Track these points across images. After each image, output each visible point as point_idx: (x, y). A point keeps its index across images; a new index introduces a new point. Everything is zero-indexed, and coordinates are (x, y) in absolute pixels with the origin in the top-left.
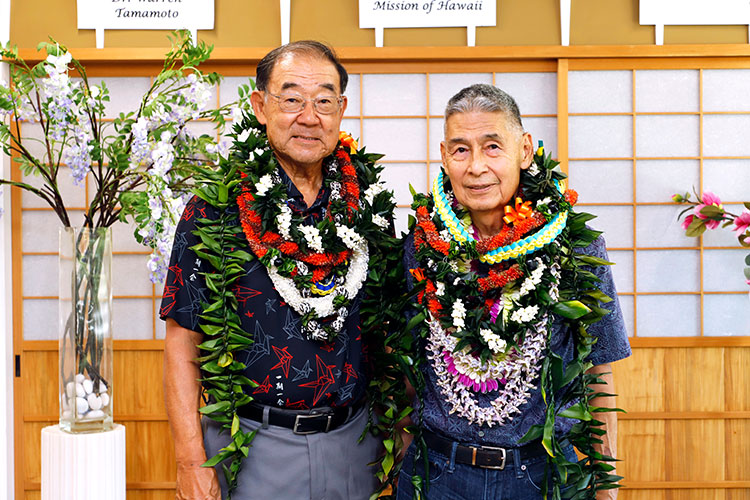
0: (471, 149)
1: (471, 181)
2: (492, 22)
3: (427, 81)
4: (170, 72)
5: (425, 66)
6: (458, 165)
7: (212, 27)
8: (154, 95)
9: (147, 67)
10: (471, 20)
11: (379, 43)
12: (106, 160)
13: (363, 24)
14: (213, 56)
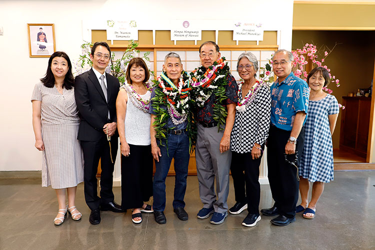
0: (172, 66)
1: (172, 72)
2: (201, 39)
3: (186, 53)
4: (129, 49)
5: (185, 50)
6: (169, 69)
7: (137, 40)
8: (125, 55)
9: (123, 49)
10: (196, 39)
11: (175, 44)
12: (114, 70)
13: (172, 39)
14: (138, 47)
